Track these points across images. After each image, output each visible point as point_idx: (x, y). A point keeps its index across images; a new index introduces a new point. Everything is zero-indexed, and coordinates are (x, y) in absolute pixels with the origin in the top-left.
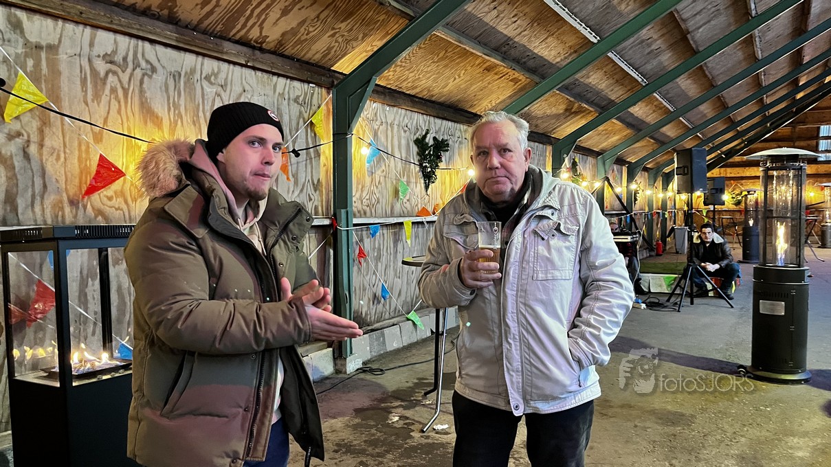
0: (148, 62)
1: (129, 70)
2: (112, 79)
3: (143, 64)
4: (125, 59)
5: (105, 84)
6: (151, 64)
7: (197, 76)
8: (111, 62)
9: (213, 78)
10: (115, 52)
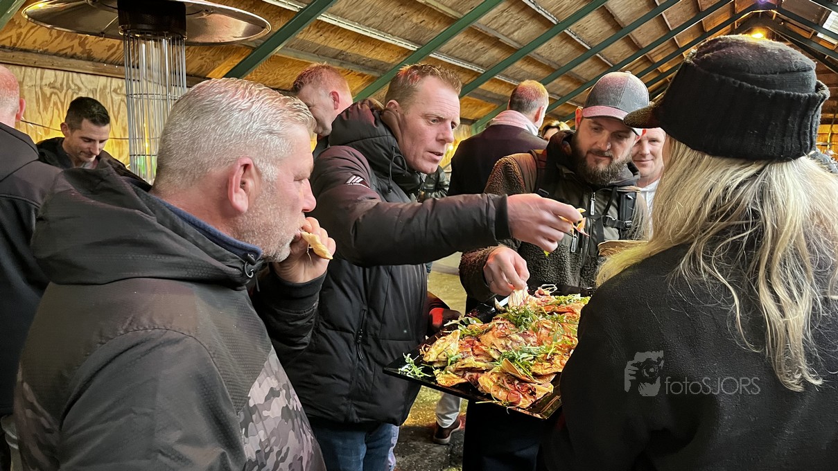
0: (75, 85)
1: (64, 91)
2: (54, 98)
3: (73, 86)
4: (61, 85)
5: (50, 100)
6: (77, 86)
7: (108, 90)
8: (54, 88)
9: (118, 91)
10: (55, 81)
